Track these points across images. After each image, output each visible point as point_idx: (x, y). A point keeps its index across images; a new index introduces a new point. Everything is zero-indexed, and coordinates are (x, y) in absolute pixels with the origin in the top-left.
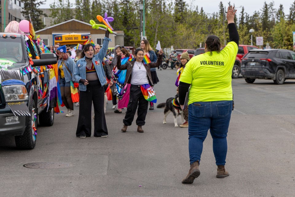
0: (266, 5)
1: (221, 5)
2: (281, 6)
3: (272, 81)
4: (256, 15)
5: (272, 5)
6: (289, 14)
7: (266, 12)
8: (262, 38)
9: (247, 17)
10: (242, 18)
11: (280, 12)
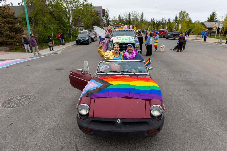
0: (162, 19)
1: (152, 19)
2: (166, 19)
3: (173, 39)
4: (160, 21)
5: (164, 19)
6: (168, 21)
7: (162, 21)
8: (167, 28)
9: (158, 22)
10: (157, 22)
11: (166, 21)
